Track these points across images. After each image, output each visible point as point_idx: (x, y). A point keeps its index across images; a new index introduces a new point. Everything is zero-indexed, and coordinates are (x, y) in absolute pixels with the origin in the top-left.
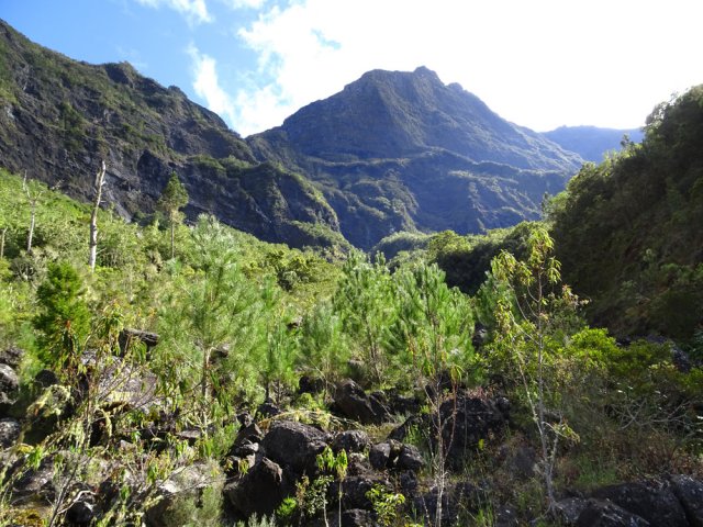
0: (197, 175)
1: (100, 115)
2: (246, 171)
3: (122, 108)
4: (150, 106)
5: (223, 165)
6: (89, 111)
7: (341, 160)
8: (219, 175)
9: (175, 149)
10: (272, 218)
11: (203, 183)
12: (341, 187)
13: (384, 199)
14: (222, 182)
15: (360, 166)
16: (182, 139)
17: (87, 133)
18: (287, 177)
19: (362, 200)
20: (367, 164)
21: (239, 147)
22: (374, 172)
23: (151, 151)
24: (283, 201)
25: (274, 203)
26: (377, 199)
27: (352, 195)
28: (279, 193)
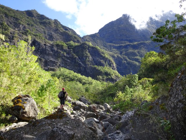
0: (55, 49)
1: (18, 27)
2: (76, 47)
3: (28, 24)
4: (41, 24)
5: (67, 45)
6: (14, 26)
7: (121, 44)
8: (64, 48)
9: (48, 40)
10: (85, 65)
11: (57, 51)
12: (121, 53)
13: (138, 57)
14: (65, 51)
15: (129, 45)
16: (52, 36)
17: (11, 33)
18: (93, 48)
19: (129, 58)
20: (132, 44)
21: (75, 38)
22: (134, 47)
23: (36, 39)
24: (91, 57)
25: (86, 58)
26: (136, 57)
27: (125, 56)
28: (89, 54)
